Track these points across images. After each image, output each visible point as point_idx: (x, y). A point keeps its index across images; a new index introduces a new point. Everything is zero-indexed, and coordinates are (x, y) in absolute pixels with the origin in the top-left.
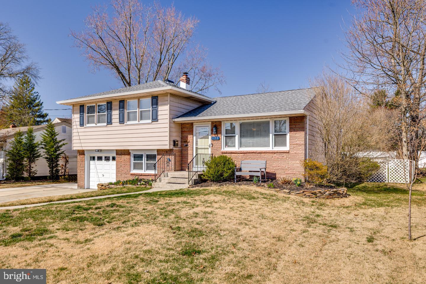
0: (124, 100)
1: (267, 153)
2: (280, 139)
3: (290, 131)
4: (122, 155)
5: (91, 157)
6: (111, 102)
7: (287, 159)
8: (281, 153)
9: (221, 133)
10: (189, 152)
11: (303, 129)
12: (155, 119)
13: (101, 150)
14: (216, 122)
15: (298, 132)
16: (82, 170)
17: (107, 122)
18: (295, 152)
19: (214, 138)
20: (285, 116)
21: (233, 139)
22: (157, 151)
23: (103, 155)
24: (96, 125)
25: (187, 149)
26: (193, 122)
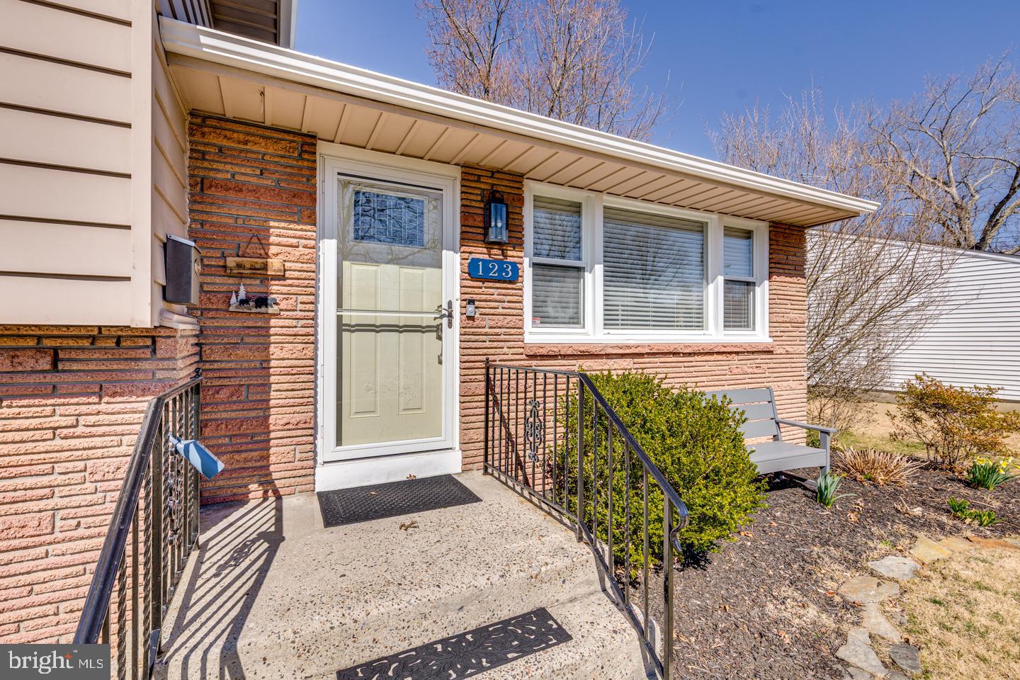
3: (769, 272)
7: (768, 374)
8: (753, 353)
9: (517, 243)
15: (794, 280)
18: (787, 348)
19: (486, 268)
21: (569, 284)
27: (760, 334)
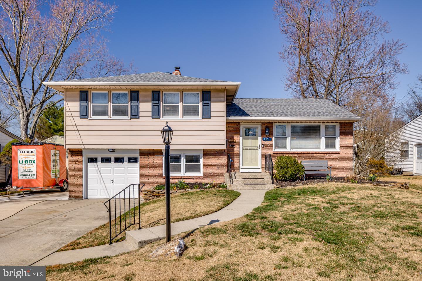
0: (160, 91)
1: (320, 154)
2: (330, 141)
3: (340, 135)
4: (151, 155)
5: (88, 159)
6: (138, 91)
7: (338, 159)
8: (333, 154)
9: (272, 134)
10: (235, 153)
11: (351, 133)
12: (207, 115)
13: (115, 149)
14: (267, 123)
15: (348, 136)
16: (77, 175)
17: (132, 115)
18: (345, 153)
19: (266, 139)
20: (336, 122)
21: (284, 141)
22: (204, 151)
23: (113, 156)
24: (111, 117)
25: (234, 150)
26: (239, 121)
27: (337, 149)
